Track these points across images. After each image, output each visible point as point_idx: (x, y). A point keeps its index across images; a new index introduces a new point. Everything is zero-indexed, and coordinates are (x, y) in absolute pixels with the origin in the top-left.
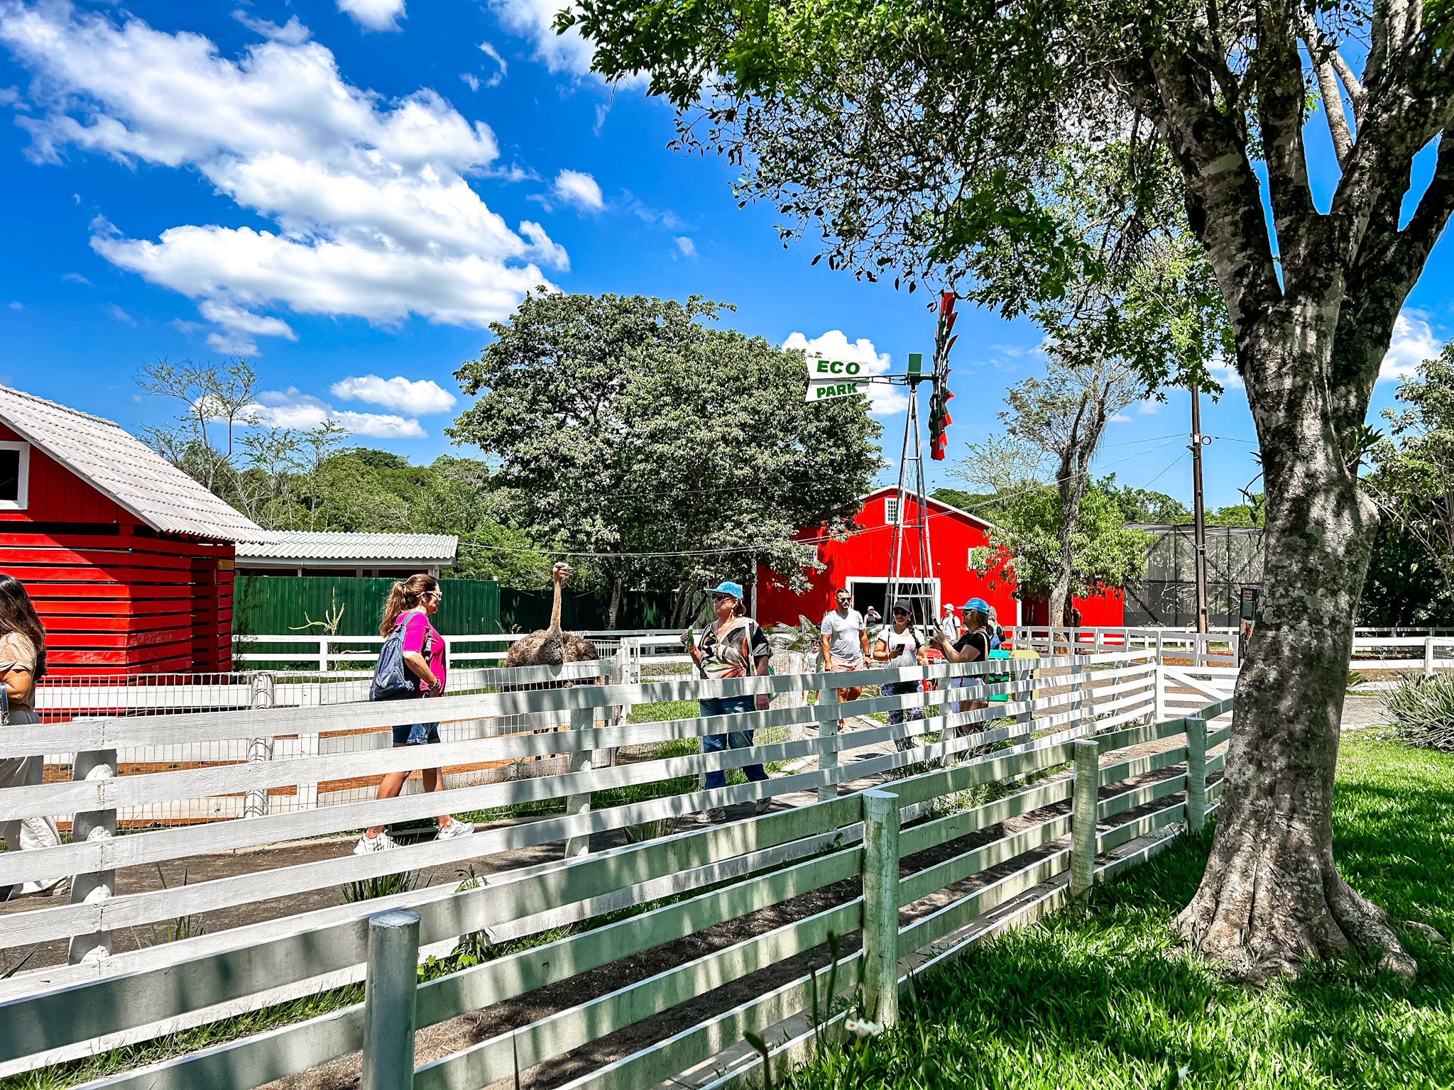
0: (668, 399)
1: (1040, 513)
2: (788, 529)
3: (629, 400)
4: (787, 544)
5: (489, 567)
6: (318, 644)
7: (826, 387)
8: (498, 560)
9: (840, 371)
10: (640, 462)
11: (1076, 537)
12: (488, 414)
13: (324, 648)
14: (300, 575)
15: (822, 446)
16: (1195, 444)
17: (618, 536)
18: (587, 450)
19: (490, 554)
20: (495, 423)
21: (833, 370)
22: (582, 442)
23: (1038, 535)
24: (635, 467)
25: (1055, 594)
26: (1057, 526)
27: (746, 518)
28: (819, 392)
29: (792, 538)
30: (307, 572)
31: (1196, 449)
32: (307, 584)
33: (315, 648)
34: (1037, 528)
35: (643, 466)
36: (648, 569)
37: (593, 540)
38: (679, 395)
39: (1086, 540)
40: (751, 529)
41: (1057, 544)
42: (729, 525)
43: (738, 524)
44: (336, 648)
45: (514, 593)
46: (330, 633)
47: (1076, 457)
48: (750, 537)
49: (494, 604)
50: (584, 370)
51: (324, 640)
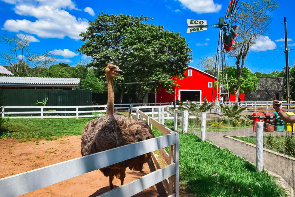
0: (137, 41)
1: (232, 72)
2: (168, 76)
3: (126, 41)
4: (169, 80)
5: (88, 88)
6: (40, 109)
7: (193, 28)
8: (91, 86)
9: (197, 23)
10: (129, 57)
11: (242, 79)
12: (88, 45)
13: (42, 110)
14: (36, 89)
15: (177, 54)
16: (286, 51)
17: (123, 78)
18: (115, 55)
19: (89, 84)
20: (90, 48)
21: (195, 23)
22: (113, 53)
23: (232, 78)
24: (128, 59)
25: (236, 93)
26: (237, 75)
27: (158, 73)
28: (191, 30)
29: (170, 78)
30: (38, 88)
31: (286, 52)
32: (37, 91)
33: (39, 110)
34: (231, 76)
35: (130, 59)
36: (128, 88)
37: (117, 79)
38: (140, 40)
39: (244, 79)
40: (160, 76)
41: (237, 80)
42: (153, 75)
43: (156, 75)
44: (45, 110)
45: (96, 94)
46: (44, 105)
47: (241, 58)
48: (159, 79)
49: (90, 97)
50: (114, 34)
51: (42, 108)
